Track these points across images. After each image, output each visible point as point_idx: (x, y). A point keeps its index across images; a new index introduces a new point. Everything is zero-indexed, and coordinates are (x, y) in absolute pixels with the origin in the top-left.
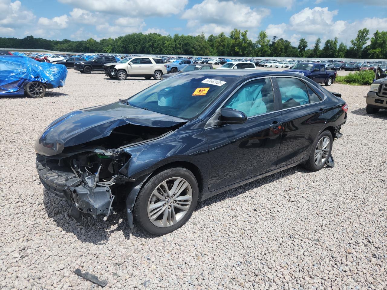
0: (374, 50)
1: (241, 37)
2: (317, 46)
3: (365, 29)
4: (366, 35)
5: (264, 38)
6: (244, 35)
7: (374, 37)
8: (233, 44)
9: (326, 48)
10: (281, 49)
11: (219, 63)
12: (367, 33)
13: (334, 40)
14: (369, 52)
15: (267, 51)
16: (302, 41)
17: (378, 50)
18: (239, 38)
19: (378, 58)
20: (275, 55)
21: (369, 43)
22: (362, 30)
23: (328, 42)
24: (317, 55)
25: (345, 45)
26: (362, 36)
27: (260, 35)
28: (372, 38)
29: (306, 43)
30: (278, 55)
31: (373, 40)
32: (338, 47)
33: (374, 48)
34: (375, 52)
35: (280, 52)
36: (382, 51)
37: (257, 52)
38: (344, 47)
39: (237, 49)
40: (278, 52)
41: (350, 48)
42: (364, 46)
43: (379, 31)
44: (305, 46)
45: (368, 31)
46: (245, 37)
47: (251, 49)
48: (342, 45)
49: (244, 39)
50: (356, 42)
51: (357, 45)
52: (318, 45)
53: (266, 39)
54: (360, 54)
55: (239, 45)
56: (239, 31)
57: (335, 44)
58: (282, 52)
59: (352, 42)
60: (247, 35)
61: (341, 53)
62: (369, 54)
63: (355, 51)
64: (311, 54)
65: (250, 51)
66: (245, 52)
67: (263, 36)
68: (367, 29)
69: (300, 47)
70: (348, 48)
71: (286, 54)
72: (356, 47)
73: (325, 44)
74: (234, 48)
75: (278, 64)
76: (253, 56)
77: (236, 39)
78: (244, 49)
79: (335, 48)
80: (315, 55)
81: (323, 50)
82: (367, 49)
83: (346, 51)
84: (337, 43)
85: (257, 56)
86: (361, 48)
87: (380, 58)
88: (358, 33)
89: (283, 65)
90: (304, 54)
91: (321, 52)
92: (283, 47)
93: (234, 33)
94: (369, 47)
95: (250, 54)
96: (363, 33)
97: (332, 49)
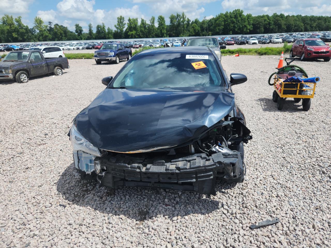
0: (132, 32)
1: (16, 23)
2: (90, 31)
3: (121, 17)
4: (123, 22)
5: (40, 24)
6: (19, 21)
7: (129, 23)
8: (8, 30)
9: (98, 32)
10: (61, 34)
11: (4, 49)
12: (123, 20)
13: (102, 25)
14: (129, 34)
15: (48, 36)
16: (77, 26)
17: (134, 32)
18: (13, 24)
19: (135, 38)
20: (57, 39)
21: (126, 27)
22: (119, 17)
23: (98, 27)
24: (93, 38)
25: (111, 29)
26: (121, 22)
27: (36, 21)
28: (128, 23)
29: (81, 28)
30: (60, 39)
31: (129, 25)
32: (107, 31)
33: (131, 31)
34: (132, 34)
35: (61, 37)
36: (136, 33)
37: (38, 37)
38: (111, 30)
39: (15, 35)
40: (59, 37)
41: (115, 31)
42: (124, 29)
43: (130, 18)
44: (81, 31)
45: (123, 18)
46: (20, 23)
47: (30, 34)
48: (109, 29)
49: (20, 25)
50: (118, 26)
51: (119, 29)
52: (91, 29)
53: (43, 25)
54: (123, 36)
55: (16, 30)
56: (12, 17)
57: (104, 28)
58: (62, 36)
59: (115, 26)
60: (22, 21)
61: (110, 36)
62: (129, 35)
63: (119, 33)
64: (88, 37)
65: (30, 36)
66: (25, 37)
67: (39, 22)
68: (123, 17)
69: (77, 32)
70: (113, 31)
71: (66, 38)
72: (119, 31)
73: (96, 28)
74: (11, 34)
75: (68, 47)
76: (35, 41)
77: (10, 25)
78: (22, 35)
79: (105, 31)
80: (91, 37)
81: (97, 33)
82: (126, 32)
83: (113, 33)
84: (105, 28)
85: (39, 41)
86: (122, 31)
87: (137, 38)
88: (117, 20)
89: (73, 47)
90: (82, 37)
91: (95, 35)
92: (62, 32)
93: (5, 19)
94: (127, 30)
95: (31, 39)
96: (121, 19)
97: (102, 32)
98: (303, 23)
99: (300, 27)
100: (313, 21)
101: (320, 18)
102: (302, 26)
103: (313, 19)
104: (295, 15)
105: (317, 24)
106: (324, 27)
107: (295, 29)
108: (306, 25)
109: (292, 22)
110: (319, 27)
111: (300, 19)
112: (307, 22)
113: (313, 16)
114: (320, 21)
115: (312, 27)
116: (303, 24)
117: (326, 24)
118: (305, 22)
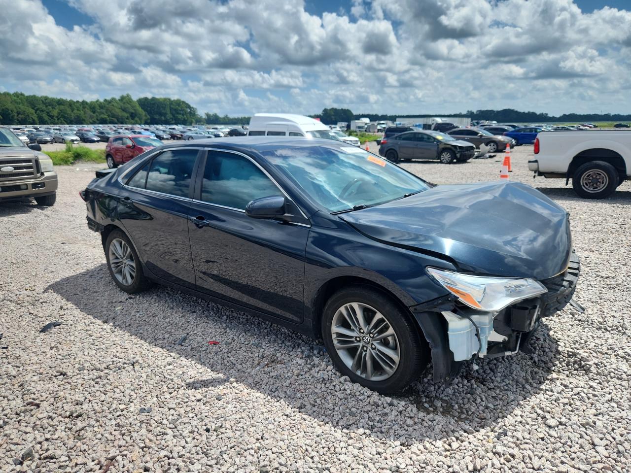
98: (33, 108)
99: (28, 116)
100: (50, 106)
101: (60, 102)
102: (32, 114)
103: (48, 102)
104: (12, 92)
105: (59, 112)
106: (73, 117)
107: (20, 119)
108: (38, 111)
109: (10, 106)
110: (64, 117)
111: (25, 100)
112: (38, 106)
113: (46, 98)
114: (62, 107)
115: (52, 117)
116: (33, 111)
117: (74, 114)
118: (35, 106)
